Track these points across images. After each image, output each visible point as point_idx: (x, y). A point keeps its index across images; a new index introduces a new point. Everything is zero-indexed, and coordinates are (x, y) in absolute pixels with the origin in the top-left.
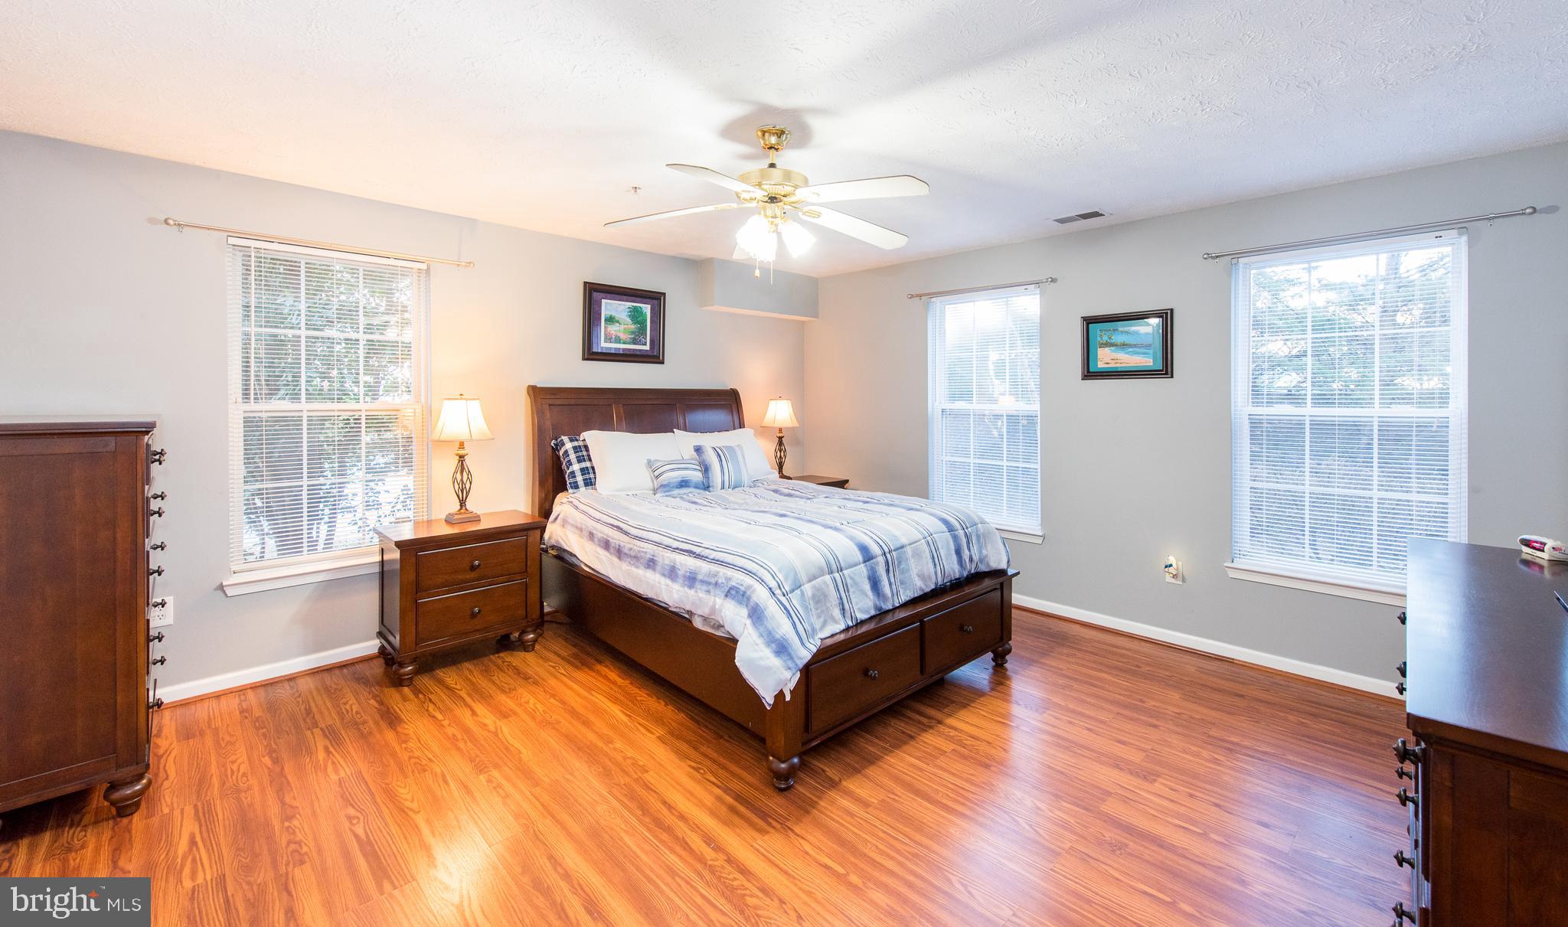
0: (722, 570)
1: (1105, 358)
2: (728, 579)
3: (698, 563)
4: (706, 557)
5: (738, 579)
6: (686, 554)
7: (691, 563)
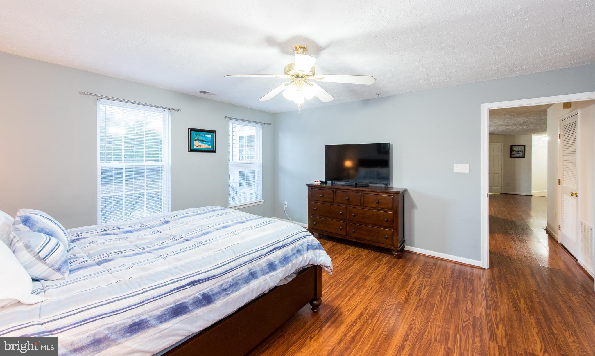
0: (297, 244)
1: (197, 145)
2: (302, 245)
3: (284, 250)
4: (287, 244)
5: (306, 241)
6: (274, 251)
7: (280, 253)
